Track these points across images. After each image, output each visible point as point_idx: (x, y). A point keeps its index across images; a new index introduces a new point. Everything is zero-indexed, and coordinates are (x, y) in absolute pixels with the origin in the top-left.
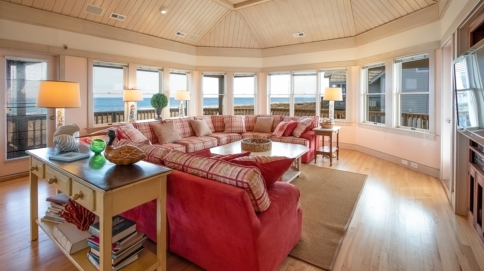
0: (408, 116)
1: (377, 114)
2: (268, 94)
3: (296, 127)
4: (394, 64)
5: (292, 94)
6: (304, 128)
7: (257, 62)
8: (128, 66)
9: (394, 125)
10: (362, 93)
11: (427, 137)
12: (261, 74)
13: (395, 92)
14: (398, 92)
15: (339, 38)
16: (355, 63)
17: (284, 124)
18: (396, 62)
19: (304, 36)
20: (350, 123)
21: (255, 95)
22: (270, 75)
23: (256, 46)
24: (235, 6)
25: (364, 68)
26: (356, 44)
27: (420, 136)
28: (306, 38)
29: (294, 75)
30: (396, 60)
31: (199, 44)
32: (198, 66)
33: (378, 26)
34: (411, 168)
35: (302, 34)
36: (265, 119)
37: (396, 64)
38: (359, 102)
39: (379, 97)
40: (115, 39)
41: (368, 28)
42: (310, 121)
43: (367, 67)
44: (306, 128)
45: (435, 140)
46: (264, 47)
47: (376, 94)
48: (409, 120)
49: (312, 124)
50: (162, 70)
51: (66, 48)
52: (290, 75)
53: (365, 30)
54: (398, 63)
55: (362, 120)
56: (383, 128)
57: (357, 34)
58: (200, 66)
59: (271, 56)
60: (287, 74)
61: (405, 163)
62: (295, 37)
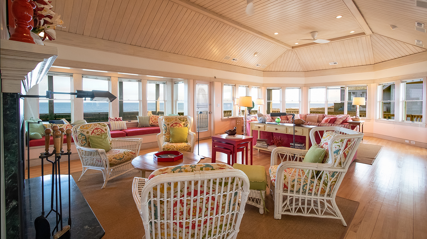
0: (414, 116)
1: (388, 115)
2: (309, 101)
3: (336, 120)
4: (401, 84)
5: (327, 101)
6: (341, 121)
7: (302, 80)
8: (235, 86)
9: (400, 120)
10: (378, 100)
11: (421, 126)
12: (304, 88)
13: (401, 100)
14: (403, 100)
15: (362, 65)
16: (373, 81)
17: (328, 119)
18: (402, 82)
19: (337, 64)
20: (369, 120)
21: (300, 102)
22: (310, 88)
23: (301, 70)
24: (293, 47)
25: (380, 85)
26: (374, 70)
27: (417, 125)
28: (338, 65)
29: (328, 89)
30: (403, 81)
31: (265, 70)
32: (264, 83)
33: (390, 60)
34: (411, 144)
35: (336, 63)
36: (313, 116)
37: (402, 83)
38: (376, 106)
39: (390, 103)
40: (231, 71)
41: (383, 60)
42: (345, 117)
43: (382, 84)
44: (343, 121)
45: (426, 127)
46: (306, 71)
47: (388, 101)
48: (414, 119)
49: (346, 118)
50: (248, 87)
51: (215, 77)
52: (325, 89)
53: (381, 61)
54: (404, 83)
55: (378, 118)
56: (393, 122)
57: (375, 63)
58: (265, 84)
59: (312, 76)
60: (323, 88)
61: (407, 142)
62: (330, 65)
